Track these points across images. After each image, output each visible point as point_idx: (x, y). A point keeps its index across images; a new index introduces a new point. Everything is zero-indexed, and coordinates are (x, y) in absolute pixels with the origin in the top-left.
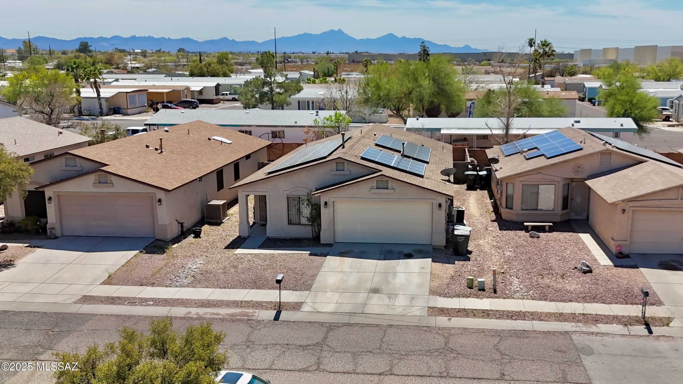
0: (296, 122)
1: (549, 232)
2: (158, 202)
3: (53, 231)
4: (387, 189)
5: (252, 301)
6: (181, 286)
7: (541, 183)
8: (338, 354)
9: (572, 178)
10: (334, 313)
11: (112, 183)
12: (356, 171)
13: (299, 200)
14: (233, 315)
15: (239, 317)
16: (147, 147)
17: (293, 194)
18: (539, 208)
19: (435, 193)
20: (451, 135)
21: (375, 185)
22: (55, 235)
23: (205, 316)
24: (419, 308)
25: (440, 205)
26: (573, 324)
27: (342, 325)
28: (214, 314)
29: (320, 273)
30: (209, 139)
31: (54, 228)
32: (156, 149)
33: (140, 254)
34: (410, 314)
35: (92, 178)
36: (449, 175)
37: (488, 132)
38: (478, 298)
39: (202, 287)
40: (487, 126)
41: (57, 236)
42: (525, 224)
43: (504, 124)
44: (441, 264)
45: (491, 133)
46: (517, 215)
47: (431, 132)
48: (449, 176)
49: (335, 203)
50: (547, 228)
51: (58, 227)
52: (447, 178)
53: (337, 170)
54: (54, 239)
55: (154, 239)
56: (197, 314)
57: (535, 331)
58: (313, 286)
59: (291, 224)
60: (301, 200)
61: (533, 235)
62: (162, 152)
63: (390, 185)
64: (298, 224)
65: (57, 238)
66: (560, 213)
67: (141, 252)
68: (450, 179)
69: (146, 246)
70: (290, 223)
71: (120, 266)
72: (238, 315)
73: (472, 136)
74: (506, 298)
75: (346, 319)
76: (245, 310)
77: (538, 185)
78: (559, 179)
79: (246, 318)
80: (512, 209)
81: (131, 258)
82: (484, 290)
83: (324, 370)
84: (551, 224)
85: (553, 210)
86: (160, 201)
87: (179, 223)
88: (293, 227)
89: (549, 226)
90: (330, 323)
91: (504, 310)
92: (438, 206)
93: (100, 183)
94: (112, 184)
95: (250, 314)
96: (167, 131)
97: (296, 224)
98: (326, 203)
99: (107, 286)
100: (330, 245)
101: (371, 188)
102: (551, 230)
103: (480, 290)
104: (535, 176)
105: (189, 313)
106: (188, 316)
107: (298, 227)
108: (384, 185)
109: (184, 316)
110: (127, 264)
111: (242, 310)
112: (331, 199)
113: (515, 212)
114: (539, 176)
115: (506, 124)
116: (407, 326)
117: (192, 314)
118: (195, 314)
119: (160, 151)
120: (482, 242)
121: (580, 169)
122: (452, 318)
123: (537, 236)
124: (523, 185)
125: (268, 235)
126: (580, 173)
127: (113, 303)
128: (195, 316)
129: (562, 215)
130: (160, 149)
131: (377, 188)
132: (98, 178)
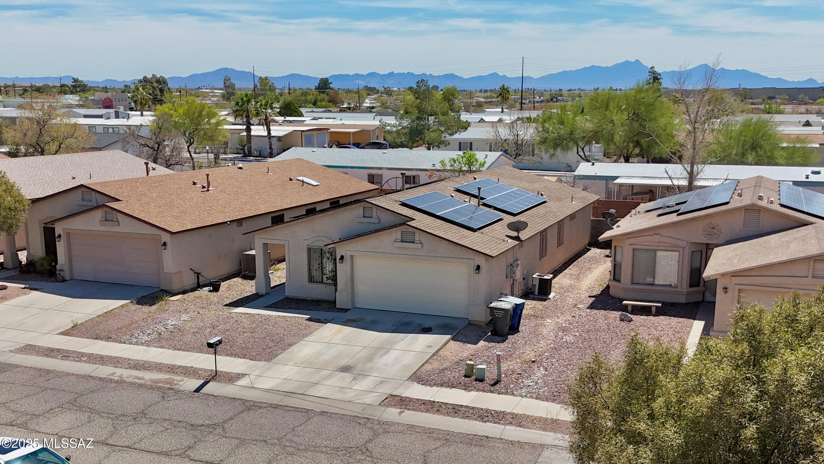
0: (434, 165)
1: (654, 316)
2: (163, 245)
3: (62, 273)
4: (414, 242)
5: (192, 367)
6: (137, 344)
7: (658, 248)
8: (224, 439)
9: (707, 244)
10: (268, 391)
11: (118, 221)
12: (386, 219)
13: (322, 253)
14: (155, 381)
15: (161, 385)
16: (195, 184)
17: (315, 244)
18: (656, 283)
19: (470, 251)
20: (633, 186)
21: (399, 236)
22: (63, 278)
23: (127, 380)
24: (378, 394)
25: (478, 268)
26: (559, 435)
27: (267, 405)
28: (137, 378)
29: (301, 342)
30: (291, 180)
31: (62, 270)
32: (204, 187)
33: (130, 304)
34: (357, 401)
35: (98, 214)
36: (518, 230)
37: (668, 182)
38: (465, 389)
39: (155, 347)
40: (667, 173)
41: (66, 279)
42: (625, 302)
43: (687, 171)
44: (462, 344)
45: (671, 183)
46: (625, 290)
47: (607, 181)
48: (518, 232)
49: (354, 258)
50: (654, 310)
51: (66, 268)
52: (515, 234)
53: (364, 217)
54: (61, 282)
55: (159, 289)
56: (121, 376)
57: (502, 439)
58: (278, 357)
59: (311, 282)
60: (323, 252)
61: (623, 317)
62: (208, 190)
63: (417, 238)
64: (320, 283)
65: (64, 281)
66: (686, 291)
67: (131, 302)
68: (519, 235)
69: (143, 297)
70: (311, 280)
71: (95, 316)
72: (161, 382)
73: (656, 186)
74: (502, 393)
75: (276, 399)
76: (173, 377)
77: (655, 251)
78: (684, 244)
79: (169, 386)
80: (620, 281)
81: (115, 309)
82: (482, 380)
83: (188, 456)
84: (660, 305)
85: (676, 287)
86: (165, 244)
87: (195, 273)
88: (314, 285)
89: (657, 307)
90: (255, 402)
91: (483, 407)
92: (476, 268)
93: (106, 220)
94: (117, 223)
95: (175, 382)
96: (241, 168)
97: (317, 282)
98: (342, 258)
99: (62, 336)
100: (345, 310)
101: (395, 241)
102: (660, 312)
103: (476, 380)
104: (650, 238)
105: (114, 373)
106: (111, 377)
107: (320, 286)
108: (411, 239)
109: (105, 376)
110: (105, 315)
111: (170, 377)
112: (348, 252)
113: (622, 286)
114: (657, 238)
115: (689, 171)
116: (343, 415)
117: (115, 375)
118: (118, 376)
119: (206, 189)
120: (550, 321)
121: (715, 231)
122: (406, 411)
123: (627, 319)
124: (634, 250)
125: (287, 294)
126: (715, 237)
127: (47, 356)
128: (117, 378)
129: (688, 294)
130: (206, 188)
131: (402, 241)
132: (104, 216)
